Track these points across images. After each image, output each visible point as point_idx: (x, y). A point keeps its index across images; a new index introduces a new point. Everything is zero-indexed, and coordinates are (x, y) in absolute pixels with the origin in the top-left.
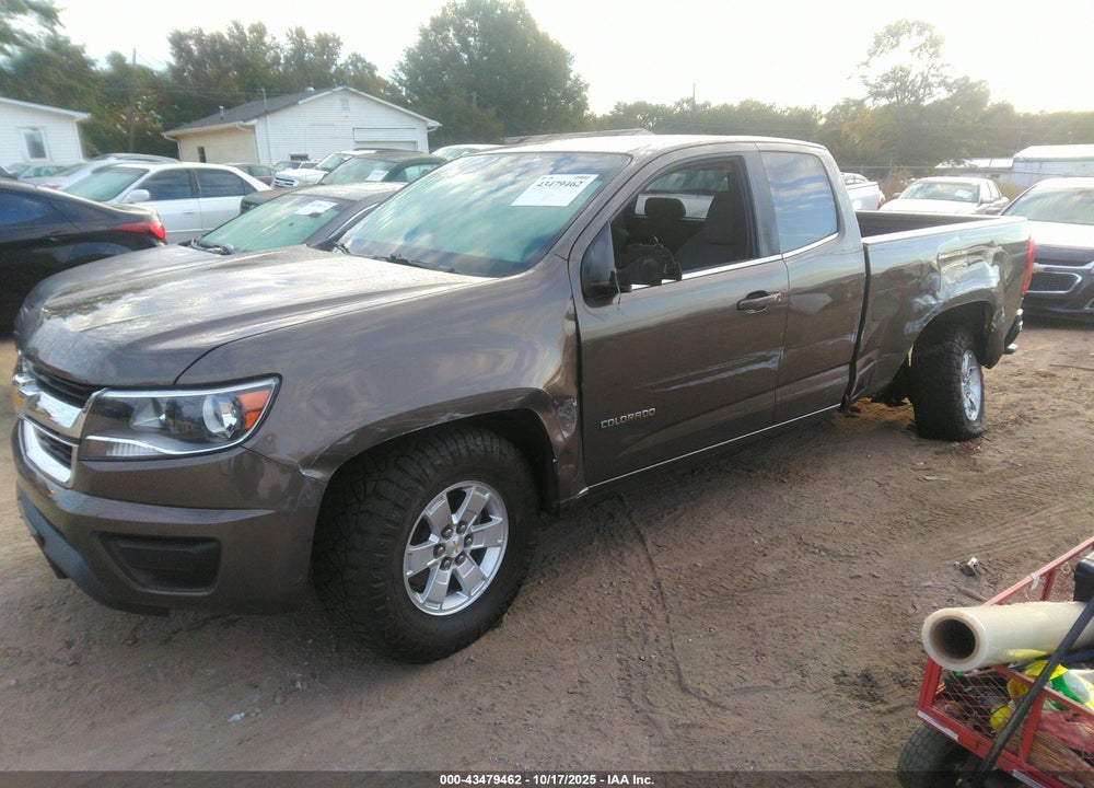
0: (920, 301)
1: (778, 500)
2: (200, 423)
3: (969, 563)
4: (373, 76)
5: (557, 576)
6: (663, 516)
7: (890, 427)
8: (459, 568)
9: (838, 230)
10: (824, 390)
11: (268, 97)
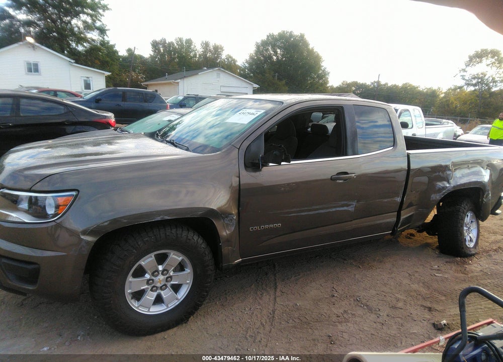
0: (440, 184)
1: (353, 276)
2: (44, 208)
3: (442, 322)
4: (235, 64)
5: (226, 301)
6: (291, 277)
7: (427, 245)
8: (162, 293)
9: (393, 146)
10: (381, 223)
11: (186, 71)
